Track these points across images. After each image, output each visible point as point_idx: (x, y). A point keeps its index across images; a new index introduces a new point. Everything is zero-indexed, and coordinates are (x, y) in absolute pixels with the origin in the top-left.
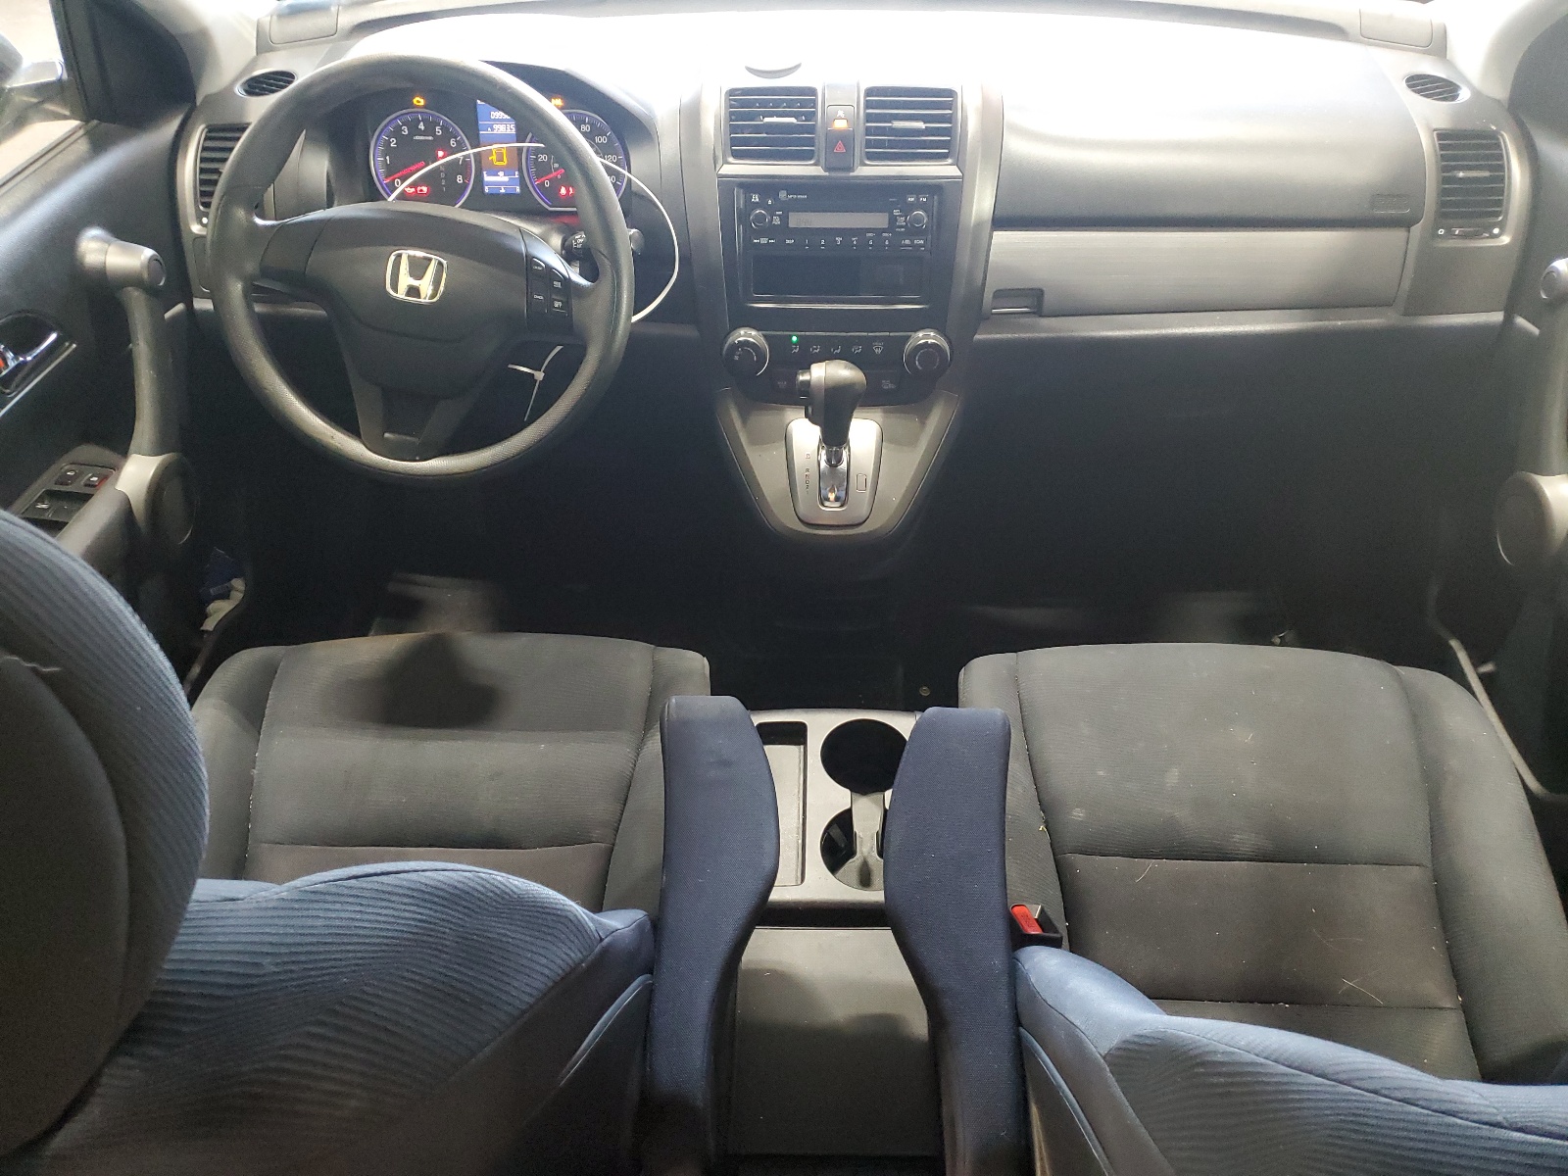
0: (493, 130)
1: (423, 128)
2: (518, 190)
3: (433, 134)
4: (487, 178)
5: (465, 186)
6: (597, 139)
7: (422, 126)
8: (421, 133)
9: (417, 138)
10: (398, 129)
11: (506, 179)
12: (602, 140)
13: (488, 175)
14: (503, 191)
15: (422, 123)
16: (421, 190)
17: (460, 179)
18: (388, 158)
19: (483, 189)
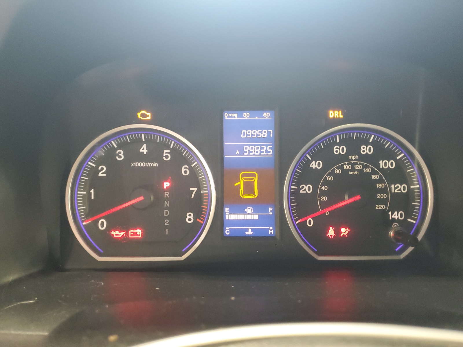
0: (242, 152)
1: (145, 151)
2: (271, 231)
3: (159, 158)
4: (229, 216)
5: (196, 228)
6: (382, 164)
7: (144, 149)
8: (142, 158)
9: (136, 164)
10: (112, 152)
11: (256, 217)
12: (389, 164)
13: (231, 212)
14: (249, 233)
15: (145, 146)
16: (135, 234)
17: (190, 218)
18: (92, 191)
19: (222, 230)
